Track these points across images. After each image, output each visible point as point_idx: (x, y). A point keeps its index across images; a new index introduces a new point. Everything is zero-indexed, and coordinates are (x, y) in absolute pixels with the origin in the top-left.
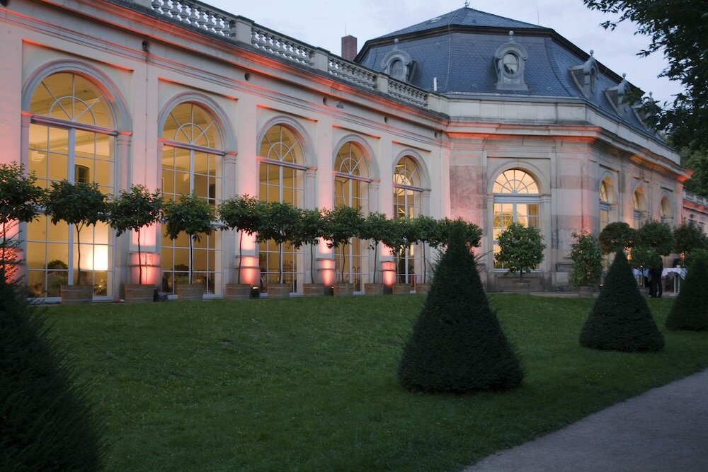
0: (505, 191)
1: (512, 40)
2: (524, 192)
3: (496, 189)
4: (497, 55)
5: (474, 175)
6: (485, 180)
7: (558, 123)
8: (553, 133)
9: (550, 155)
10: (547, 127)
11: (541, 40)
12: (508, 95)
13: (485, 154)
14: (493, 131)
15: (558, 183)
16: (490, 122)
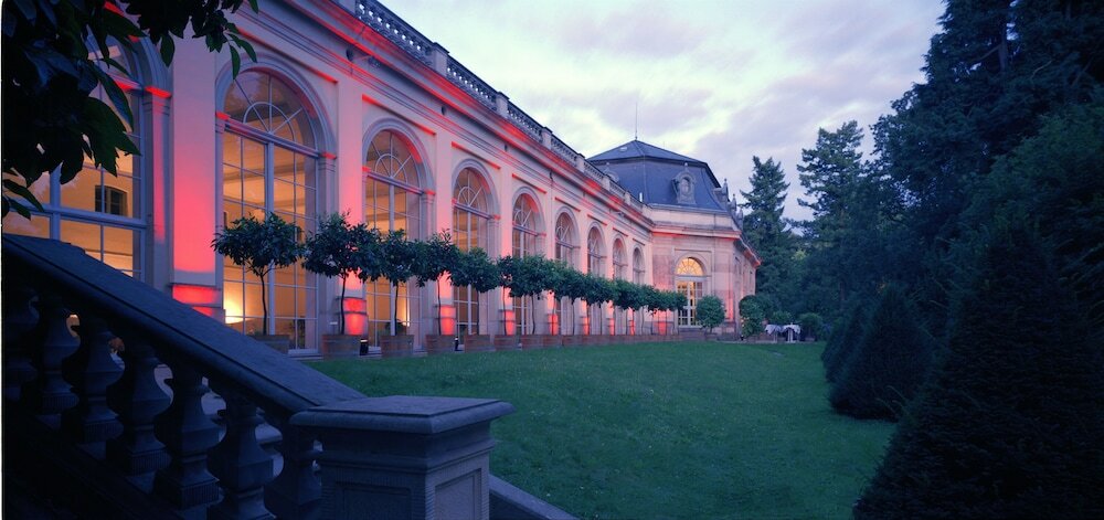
0: (683, 273)
1: (687, 170)
2: (693, 274)
3: (679, 271)
4: (677, 178)
5: (667, 262)
6: (672, 264)
7: (716, 228)
8: (715, 235)
9: (712, 250)
10: (712, 231)
11: (699, 169)
12: (685, 207)
13: (673, 247)
14: (680, 232)
15: (715, 269)
16: (676, 226)
